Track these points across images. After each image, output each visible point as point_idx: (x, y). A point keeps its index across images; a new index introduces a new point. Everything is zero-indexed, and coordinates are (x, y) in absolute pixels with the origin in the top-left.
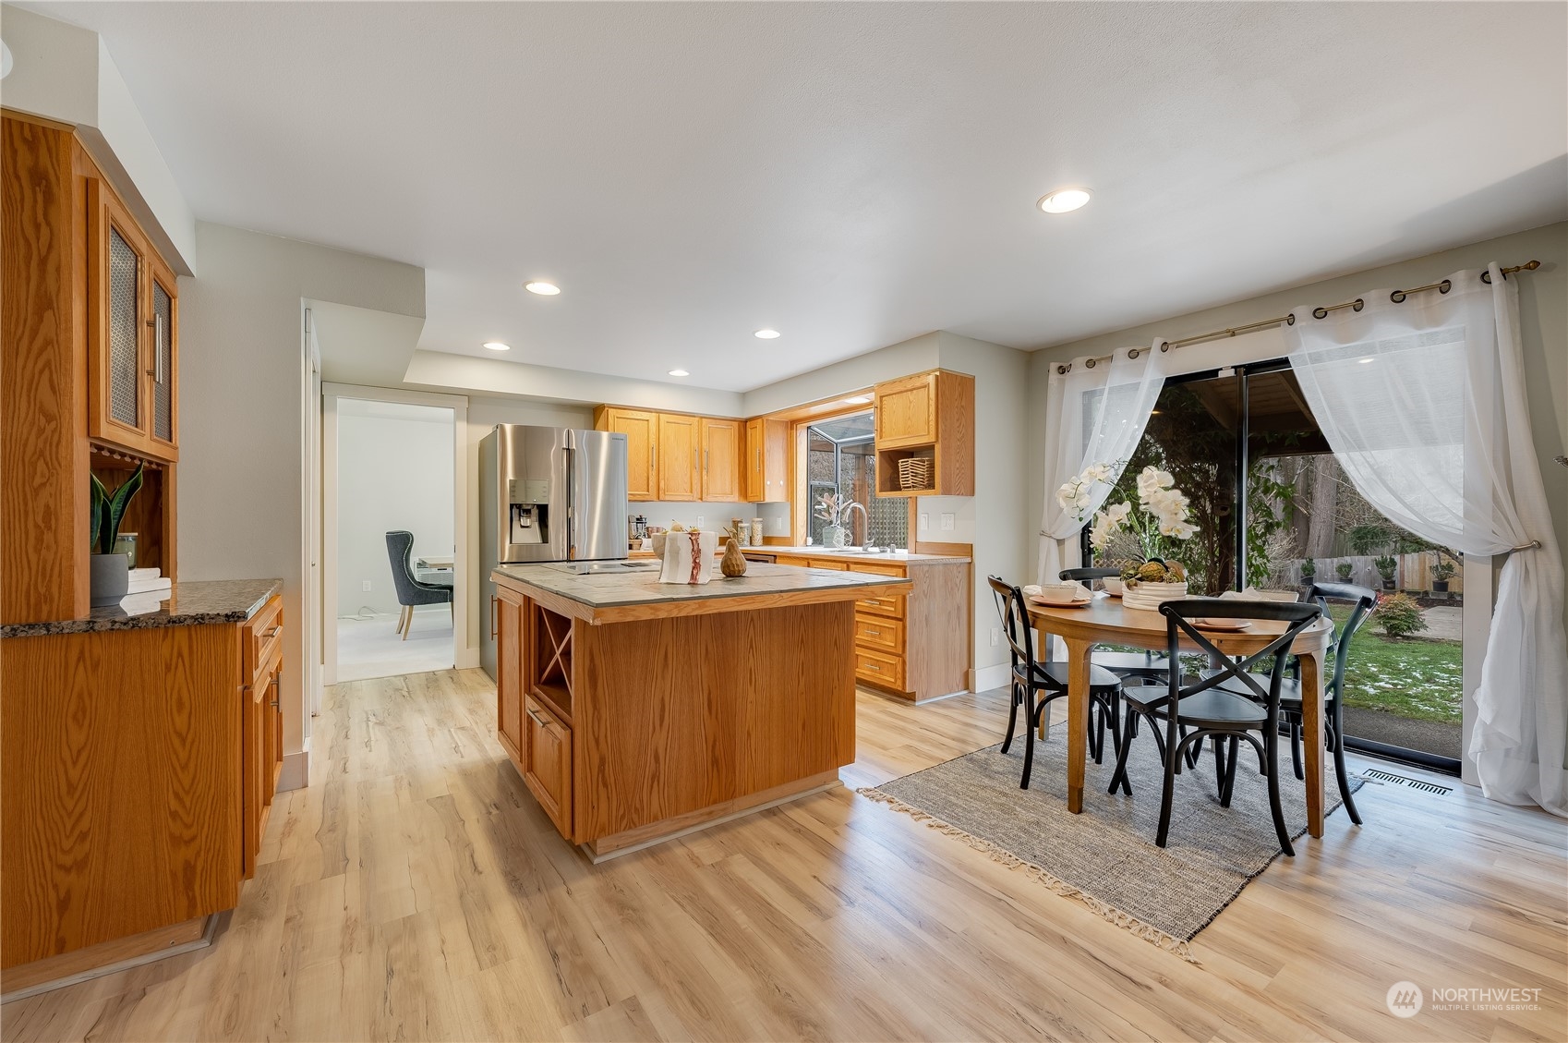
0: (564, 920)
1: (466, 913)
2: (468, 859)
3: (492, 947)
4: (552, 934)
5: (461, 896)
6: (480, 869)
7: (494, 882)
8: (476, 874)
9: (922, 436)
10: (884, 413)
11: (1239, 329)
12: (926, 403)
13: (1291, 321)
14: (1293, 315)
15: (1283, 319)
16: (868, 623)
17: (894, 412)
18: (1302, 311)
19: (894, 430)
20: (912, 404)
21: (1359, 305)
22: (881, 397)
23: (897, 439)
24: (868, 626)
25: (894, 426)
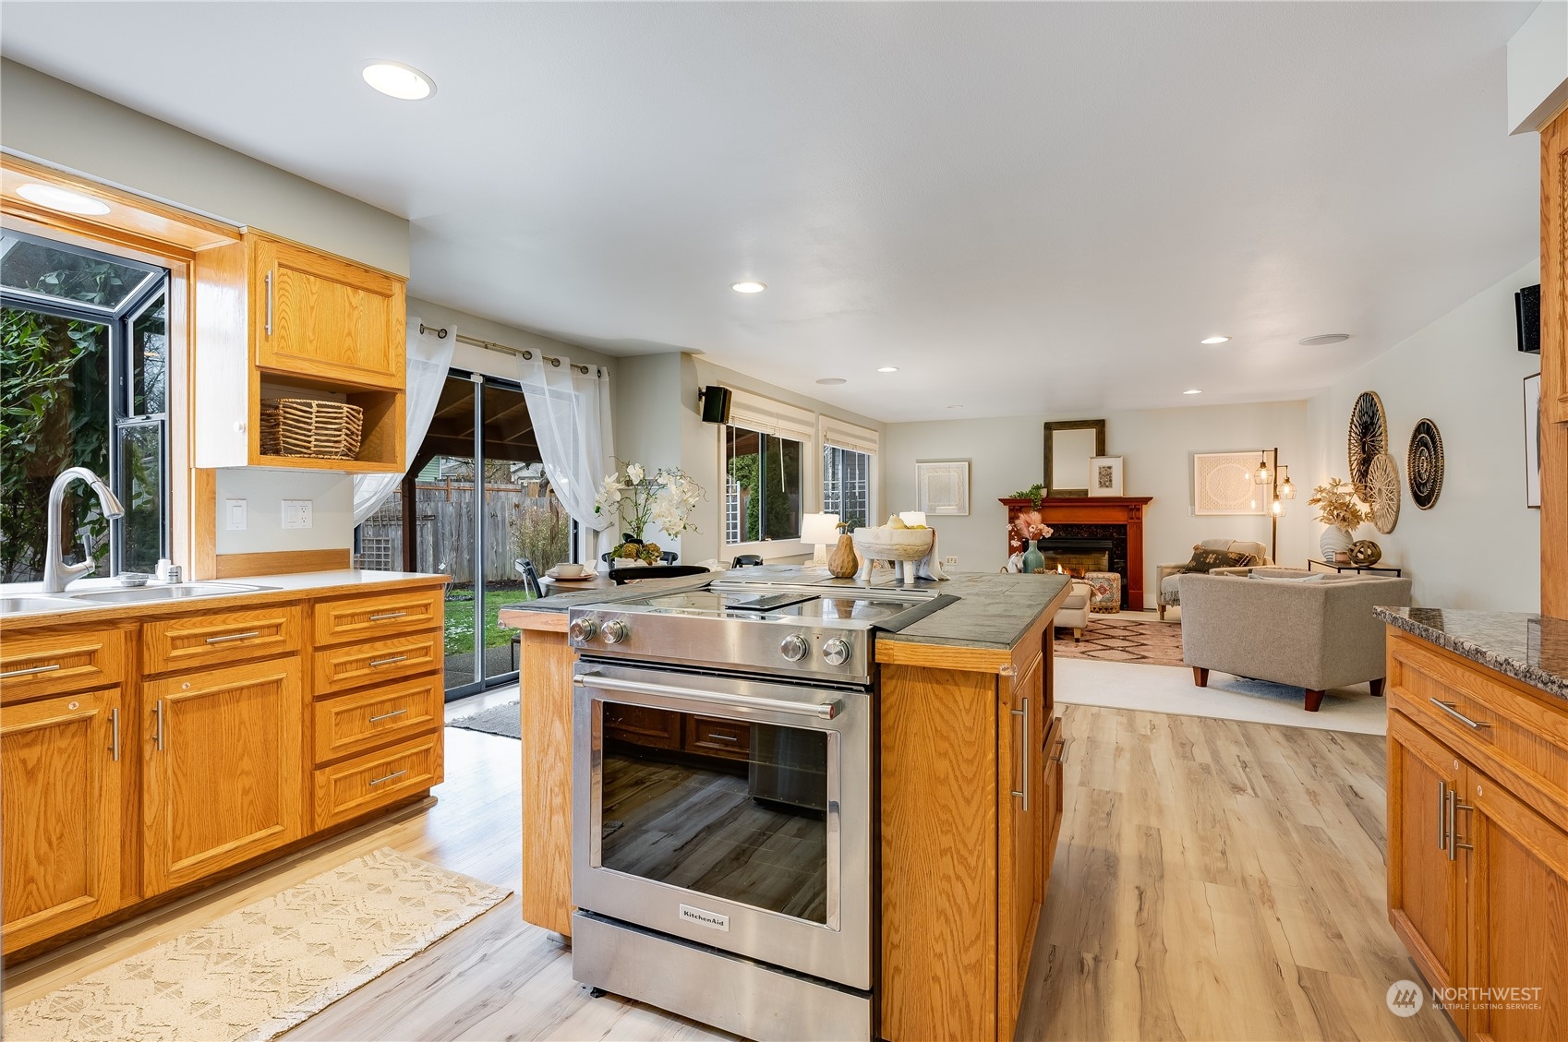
0: (1090, 827)
1: (1160, 863)
2: (1146, 907)
3: (1148, 835)
4: (1103, 824)
5: (1162, 876)
6: (1137, 892)
7: (1128, 875)
8: (1142, 888)
9: (379, 373)
10: (283, 299)
11: (494, 345)
12: (384, 323)
13: (528, 355)
14: (530, 353)
15: (520, 352)
16: (371, 705)
17: (312, 308)
18: (537, 352)
19: (311, 342)
20: (356, 312)
21: (556, 363)
22: (280, 265)
23: (320, 362)
24: (368, 710)
25: (311, 335)
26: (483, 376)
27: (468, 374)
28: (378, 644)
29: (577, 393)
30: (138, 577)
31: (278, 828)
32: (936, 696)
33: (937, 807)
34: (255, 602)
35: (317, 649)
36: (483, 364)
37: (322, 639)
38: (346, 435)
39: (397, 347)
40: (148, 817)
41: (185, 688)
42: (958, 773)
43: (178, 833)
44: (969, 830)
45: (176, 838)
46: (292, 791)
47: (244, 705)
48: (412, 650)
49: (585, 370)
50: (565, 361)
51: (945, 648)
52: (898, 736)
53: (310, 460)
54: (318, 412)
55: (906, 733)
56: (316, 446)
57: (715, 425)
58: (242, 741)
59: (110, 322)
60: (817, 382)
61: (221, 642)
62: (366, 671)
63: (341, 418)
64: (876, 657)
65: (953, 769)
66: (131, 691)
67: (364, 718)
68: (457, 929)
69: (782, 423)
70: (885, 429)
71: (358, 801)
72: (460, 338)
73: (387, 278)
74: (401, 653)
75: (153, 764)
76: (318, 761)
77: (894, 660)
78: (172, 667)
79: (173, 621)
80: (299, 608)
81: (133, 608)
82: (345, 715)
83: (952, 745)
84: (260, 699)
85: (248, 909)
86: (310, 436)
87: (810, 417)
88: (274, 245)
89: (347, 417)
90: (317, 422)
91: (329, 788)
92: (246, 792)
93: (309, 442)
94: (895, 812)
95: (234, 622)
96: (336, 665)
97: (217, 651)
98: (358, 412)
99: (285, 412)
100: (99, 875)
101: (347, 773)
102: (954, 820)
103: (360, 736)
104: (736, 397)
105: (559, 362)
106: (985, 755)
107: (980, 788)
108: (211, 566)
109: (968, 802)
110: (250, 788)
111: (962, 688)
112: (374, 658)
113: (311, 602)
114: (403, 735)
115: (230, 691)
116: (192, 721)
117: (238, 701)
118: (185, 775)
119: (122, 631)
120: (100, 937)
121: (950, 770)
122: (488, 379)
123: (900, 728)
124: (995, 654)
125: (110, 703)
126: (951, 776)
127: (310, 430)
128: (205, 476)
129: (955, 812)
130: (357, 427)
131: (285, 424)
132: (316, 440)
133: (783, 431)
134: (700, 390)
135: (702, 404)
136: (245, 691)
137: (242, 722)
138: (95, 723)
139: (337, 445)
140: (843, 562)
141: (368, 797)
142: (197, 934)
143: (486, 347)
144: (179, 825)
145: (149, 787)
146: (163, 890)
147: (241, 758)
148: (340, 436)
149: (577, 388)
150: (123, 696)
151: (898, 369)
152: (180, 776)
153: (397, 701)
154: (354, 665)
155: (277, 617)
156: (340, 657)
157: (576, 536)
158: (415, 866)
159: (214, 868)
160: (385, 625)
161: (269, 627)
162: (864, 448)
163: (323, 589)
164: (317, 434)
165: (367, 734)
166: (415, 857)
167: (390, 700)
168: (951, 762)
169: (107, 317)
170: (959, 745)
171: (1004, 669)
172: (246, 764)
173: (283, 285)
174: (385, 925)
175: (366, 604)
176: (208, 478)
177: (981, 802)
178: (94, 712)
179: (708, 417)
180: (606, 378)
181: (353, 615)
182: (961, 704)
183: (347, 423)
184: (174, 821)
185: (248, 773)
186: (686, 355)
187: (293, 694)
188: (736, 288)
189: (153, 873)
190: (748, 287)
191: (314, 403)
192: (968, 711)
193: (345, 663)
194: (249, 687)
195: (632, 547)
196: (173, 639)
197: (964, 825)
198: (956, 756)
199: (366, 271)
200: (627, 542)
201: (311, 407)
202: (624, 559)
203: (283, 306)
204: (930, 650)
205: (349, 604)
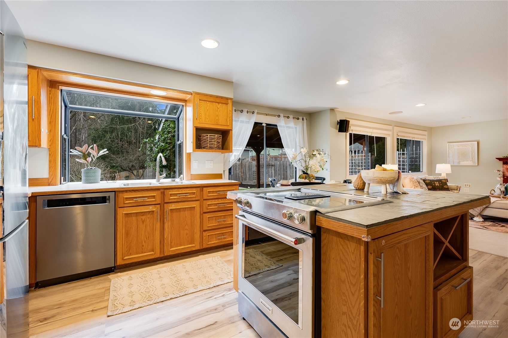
9: (225, 125)
10: (201, 108)
11: (268, 114)
12: (226, 111)
13: (279, 116)
14: (280, 115)
15: (277, 115)
16: (218, 216)
17: (208, 110)
18: (282, 115)
19: (207, 119)
20: (219, 110)
21: (288, 117)
22: (200, 100)
23: (209, 124)
24: (217, 218)
25: (207, 117)
26: (266, 124)
27: (262, 124)
28: (220, 200)
29: (296, 126)
30: (173, 179)
31: (194, 245)
32: (341, 244)
33: (341, 292)
34: (189, 186)
35: (204, 200)
36: (265, 120)
37: (205, 197)
38: (217, 143)
39: (229, 118)
40: (165, 237)
41: (173, 206)
42: (349, 280)
43: (172, 241)
44: (353, 307)
45: (171, 243)
46: (197, 236)
47: (186, 212)
48: (229, 202)
49: (298, 119)
50: (291, 117)
51: (340, 223)
52: (327, 259)
53: (208, 150)
54: (210, 137)
55: (330, 257)
56: (209, 146)
57: (344, 133)
58: (186, 221)
59: (176, 119)
60: (389, 114)
61: (181, 196)
62: (216, 207)
63: (215, 138)
64: (316, 223)
65: (347, 278)
66: (162, 206)
67: (216, 220)
68: (222, 285)
69: (375, 131)
70: (431, 130)
71: (214, 242)
72: (258, 113)
73: (227, 99)
74: (226, 203)
75: (166, 224)
76: (204, 229)
77: (322, 225)
78: (170, 201)
79: (171, 190)
80: (199, 189)
81: (162, 186)
82: (211, 218)
83: (347, 267)
84: (190, 211)
85: (184, 264)
86: (208, 144)
87: (390, 128)
88: (199, 95)
89: (217, 138)
90: (209, 140)
91: (206, 237)
92: (187, 234)
93: (208, 145)
94: (326, 289)
95: (184, 191)
96: (208, 205)
97: (180, 198)
98: (220, 137)
99: (203, 138)
100: (155, 248)
101: (211, 234)
102: (347, 301)
103: (215, 225)
104: (352, 122)
105: (289, 117)
106: (360, 275)
107: (358, 290)
108: (190, 177)
109: (353, 295)
110: (188, 233)
111: (351, 243)
112: (219, 204)
113: (202, 187)
114: (226, 226)
115: (183, 208)
116: (175, 214)
117: (185, 211)
118: (173, 228)
119: (160, 192)
120: (158, 262)
121: (346, 278)
122: (267, 124)
123: (328, 255)
124: (360, 230)
125: (158, 208)
126: (346, 281)
127: (208, 142)
128: (188, 155)
129: (348, 297)
130: (220, 141)
131: (203, 141)
132: (209, 145)
133: (375, 133)
134: (338, 121)
135: (338, 126)
136: (187, 209)
137: (186, 217)
138: (155, 212)
139: (214, 146)
140: (358, 183)
141: (217, 242)
142: (172, 267)
143: (267, 115)
144: (172, 239)
145: (165, 229)
146: (168, 255)
147: (186, 226)
148: (215, 143)
149: (295, 124)
150: (160, 207)
151: (426, 104)
152: (172, 228)
153: (225, 216)
154: (213, 205)
155: (194, 191)
156: (209, 202)
157: (296, 171)
158: (222, 263)
159: (179, 252)
160: (221, 195)
161: (192, 193)
162: (419, 138)
163: (205, 184)
164: (209, 143)
165: (216, 224)
166: (224, 261)
167: (223, 216)
168: (346, 274)
169: (175, 118)
170: (349, 268)
171: (364, 237)
172: (187, 227)
173: (200, 105)
174: (207, 277)
175: (216, 189)
176: (189, 155)
177: (358, 297)
178: (155, 210)
179: (340, 130)
180: (305, 120)
181: (213, 191)
182: (350, 249)
183: (217, 139)
184: (171, 238)
185: (187, 230)
186: (332, 110)
187: (198, 210)
188: (338, 83)
189: (166, 250)
190: (342, 82)
191: (209, 135)
192: (353, 253)
193: (211, 204)
194: (188, 208)
195: (304, 175)
196: (171, 194)
197: (351, 304)
198: (348, 272)
199: (222, 98)
200: (303, 174)
201: (208, 136)
202: (301, 179)
203: (201, 110)
204: (334, 223)
205: (212, 188)
